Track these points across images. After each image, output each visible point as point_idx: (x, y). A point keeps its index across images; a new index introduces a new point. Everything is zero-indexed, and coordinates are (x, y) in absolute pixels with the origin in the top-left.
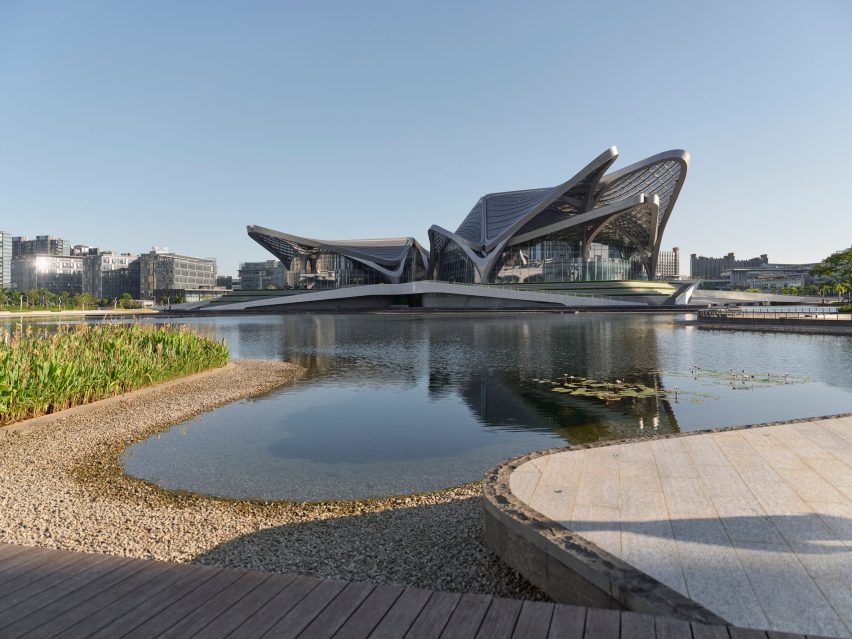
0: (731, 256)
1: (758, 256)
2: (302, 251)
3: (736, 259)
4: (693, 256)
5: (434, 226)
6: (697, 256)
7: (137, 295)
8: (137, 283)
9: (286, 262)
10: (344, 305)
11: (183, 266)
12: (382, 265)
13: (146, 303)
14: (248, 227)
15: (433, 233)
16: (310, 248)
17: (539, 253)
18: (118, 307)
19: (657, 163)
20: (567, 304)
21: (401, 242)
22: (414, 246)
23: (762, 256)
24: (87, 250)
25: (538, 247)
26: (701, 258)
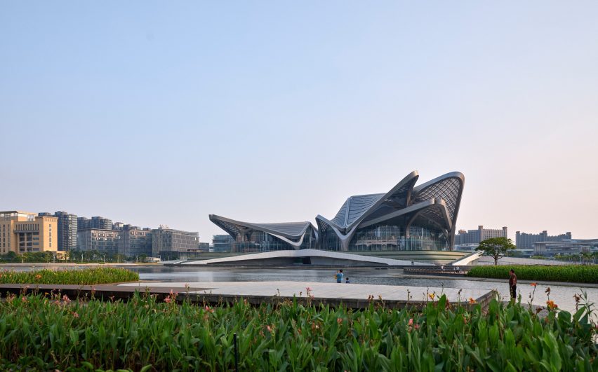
0: (545, 232)
1: (565, 233)
2: (242, 230)
3: (548, 235)
4: (518, 233)
5: (319, 216)
6: (521, 233)
7: (151, 255)
8: (150, 247)
9: (234, 235)
11: (178, 236)
12: (290, 239)
13: (155, 259)
14: (210, 216)
15: (318, 220)
16: (247, 228)
18: (139, 262)
19: (445, 179)
22: (311, 226)
23: (567, 233)
24: (122, 226)
25: (379, 229)
26: (523, 234)
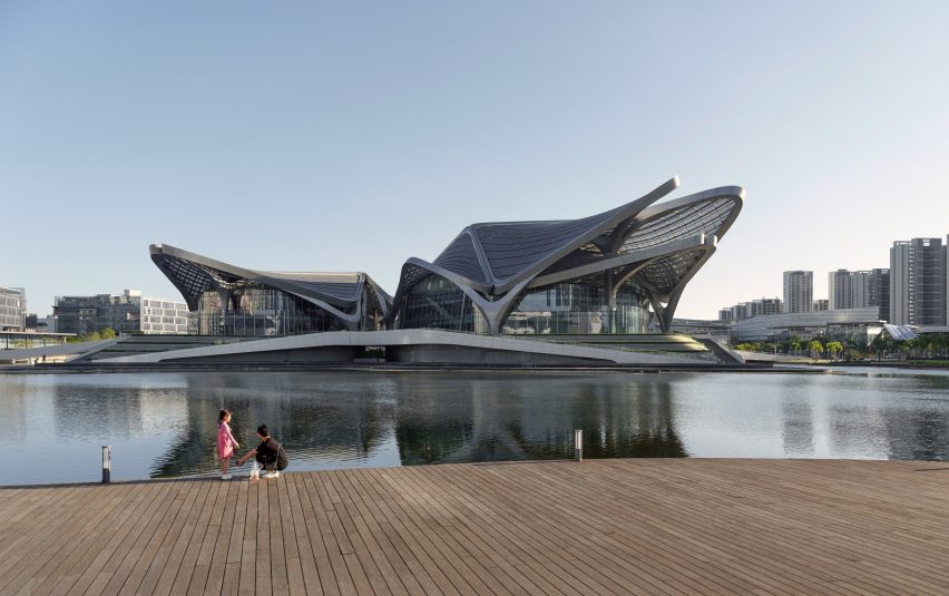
2: (224, 284)
5: (413, 258)
10: (293, 359)
12: (337, 307)
14: (153, 247)
17: (553, 298)
19: (706, 200)
20: (618, 362)
21: (350, 278)
22: (366, 283)
